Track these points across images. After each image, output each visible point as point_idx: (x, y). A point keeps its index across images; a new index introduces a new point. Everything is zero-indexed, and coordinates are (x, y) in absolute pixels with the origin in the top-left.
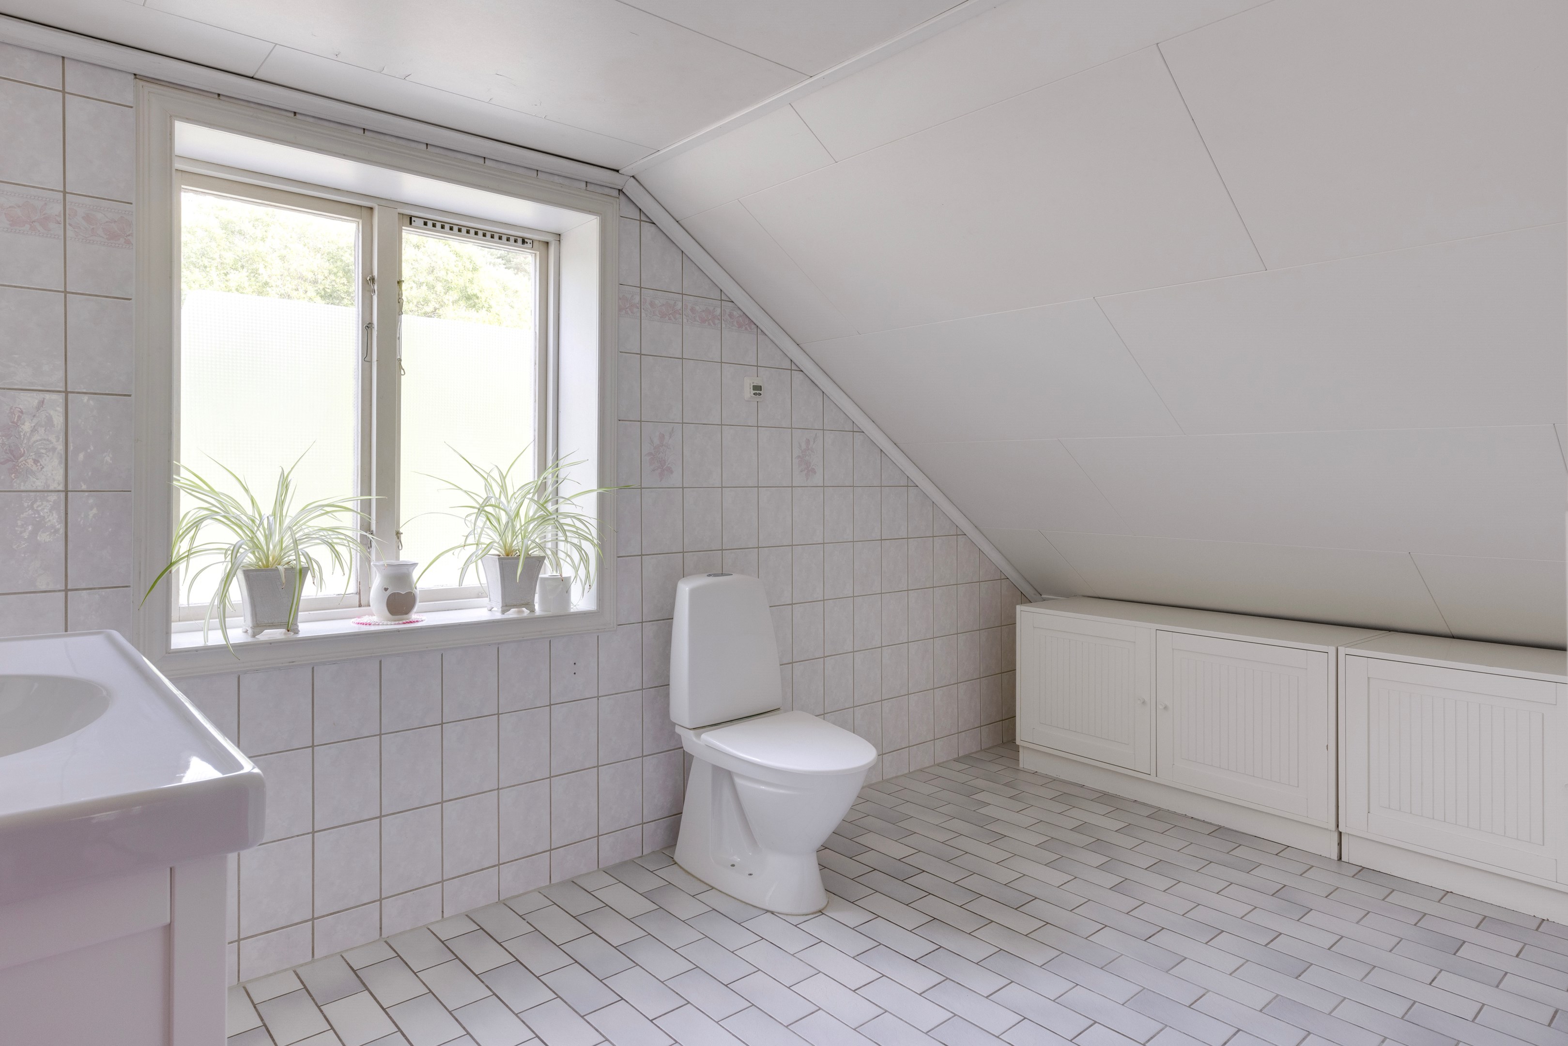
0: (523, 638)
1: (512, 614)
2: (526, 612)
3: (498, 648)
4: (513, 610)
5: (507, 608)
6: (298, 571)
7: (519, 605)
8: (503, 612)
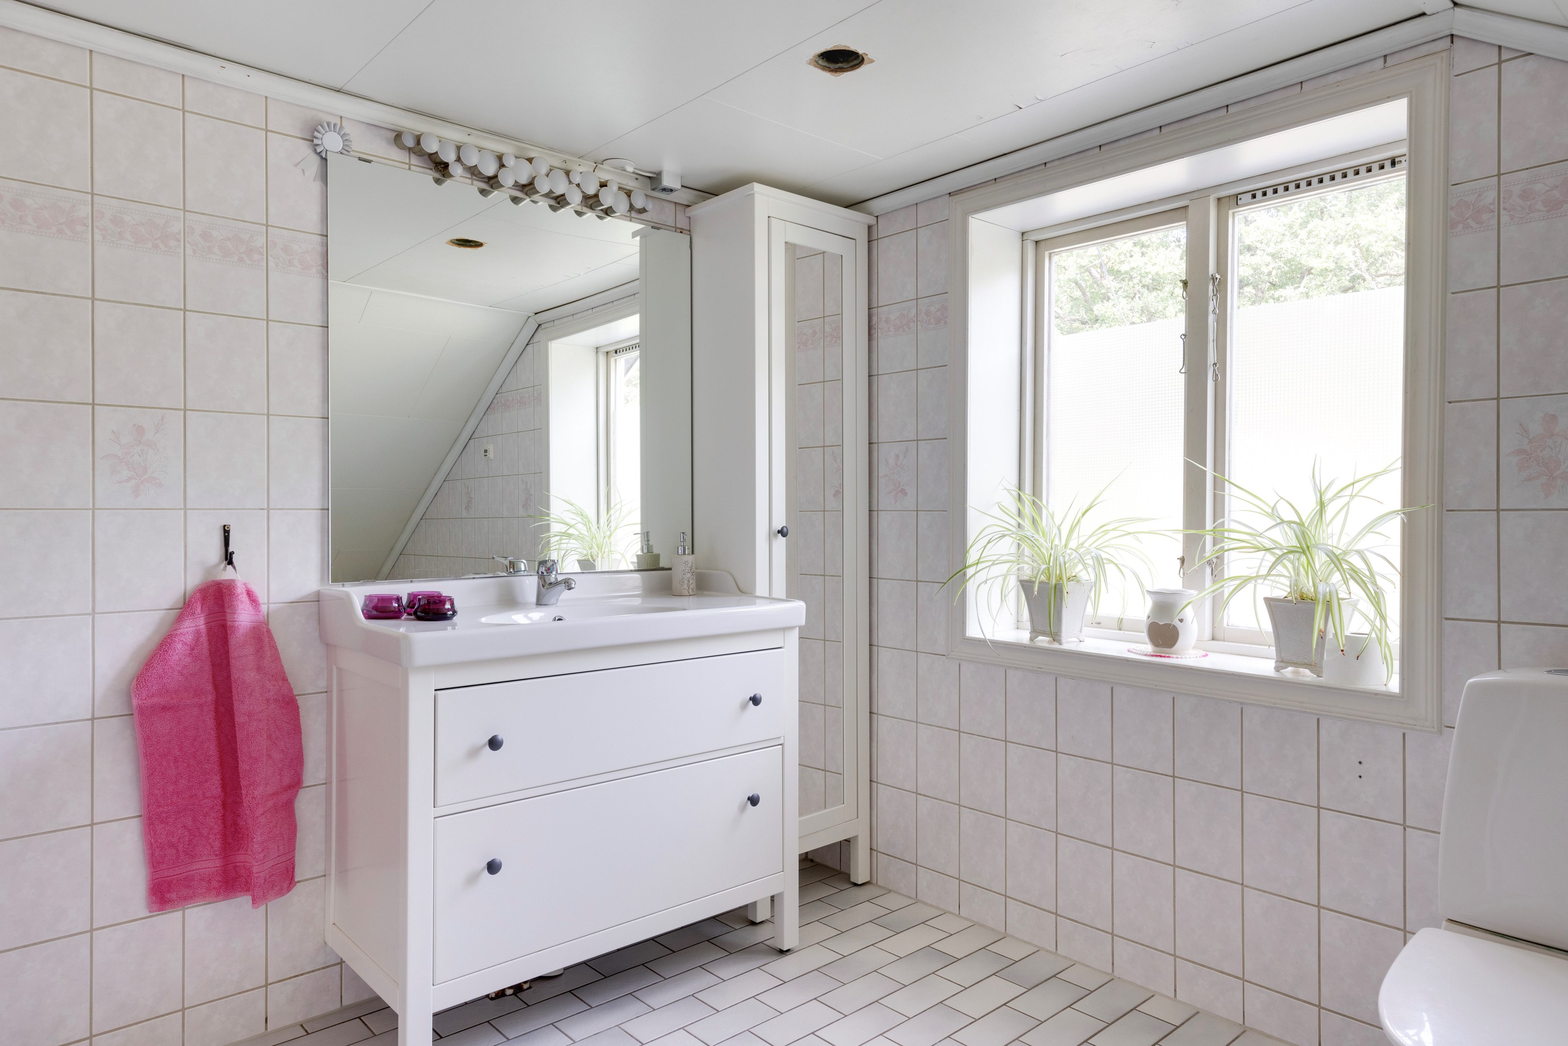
0: (1275, 704)
1: (1288, 672)
2: (1307, 675)
3: (1242, 709)
4: (1290, 669)
5: (1282, 664)
6: (1053, 586)
7: (1300, 664)
8: (1277, 669)
